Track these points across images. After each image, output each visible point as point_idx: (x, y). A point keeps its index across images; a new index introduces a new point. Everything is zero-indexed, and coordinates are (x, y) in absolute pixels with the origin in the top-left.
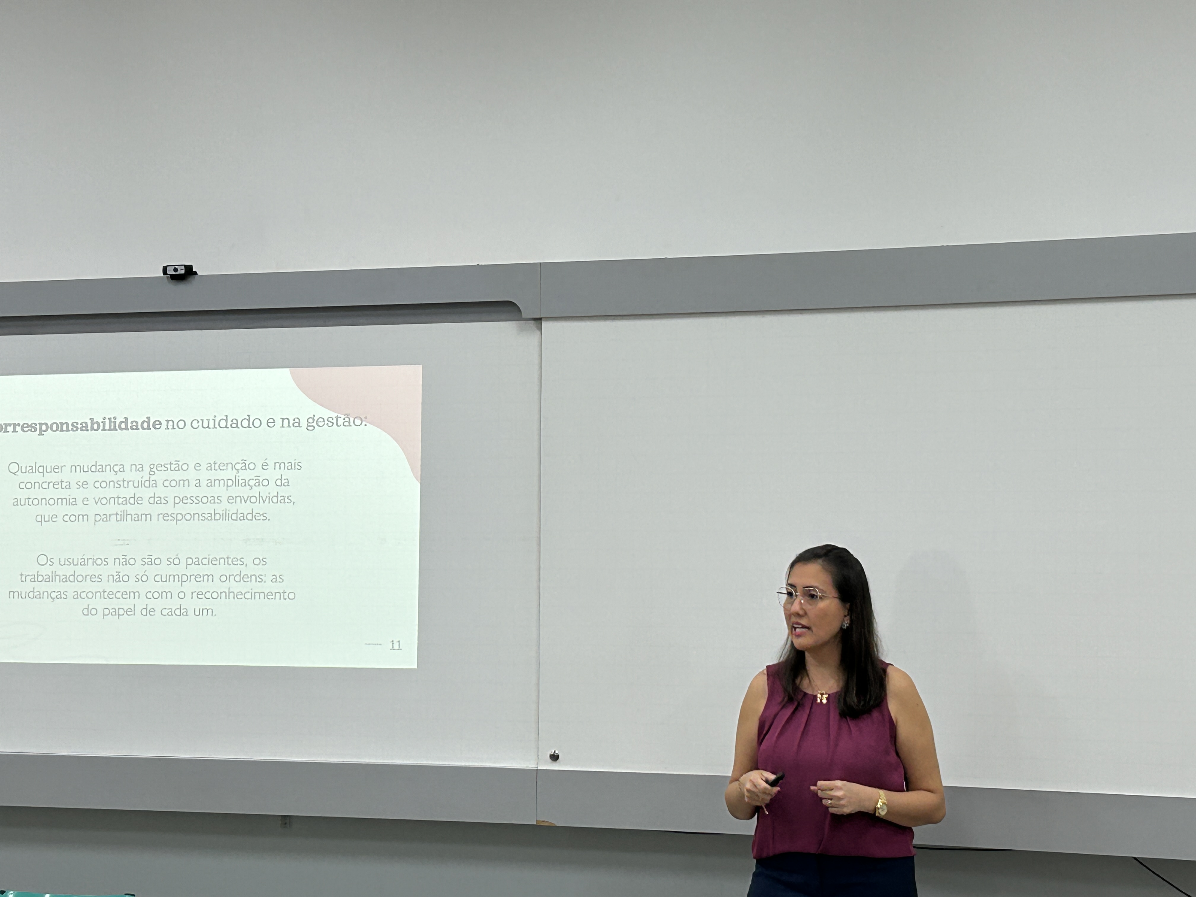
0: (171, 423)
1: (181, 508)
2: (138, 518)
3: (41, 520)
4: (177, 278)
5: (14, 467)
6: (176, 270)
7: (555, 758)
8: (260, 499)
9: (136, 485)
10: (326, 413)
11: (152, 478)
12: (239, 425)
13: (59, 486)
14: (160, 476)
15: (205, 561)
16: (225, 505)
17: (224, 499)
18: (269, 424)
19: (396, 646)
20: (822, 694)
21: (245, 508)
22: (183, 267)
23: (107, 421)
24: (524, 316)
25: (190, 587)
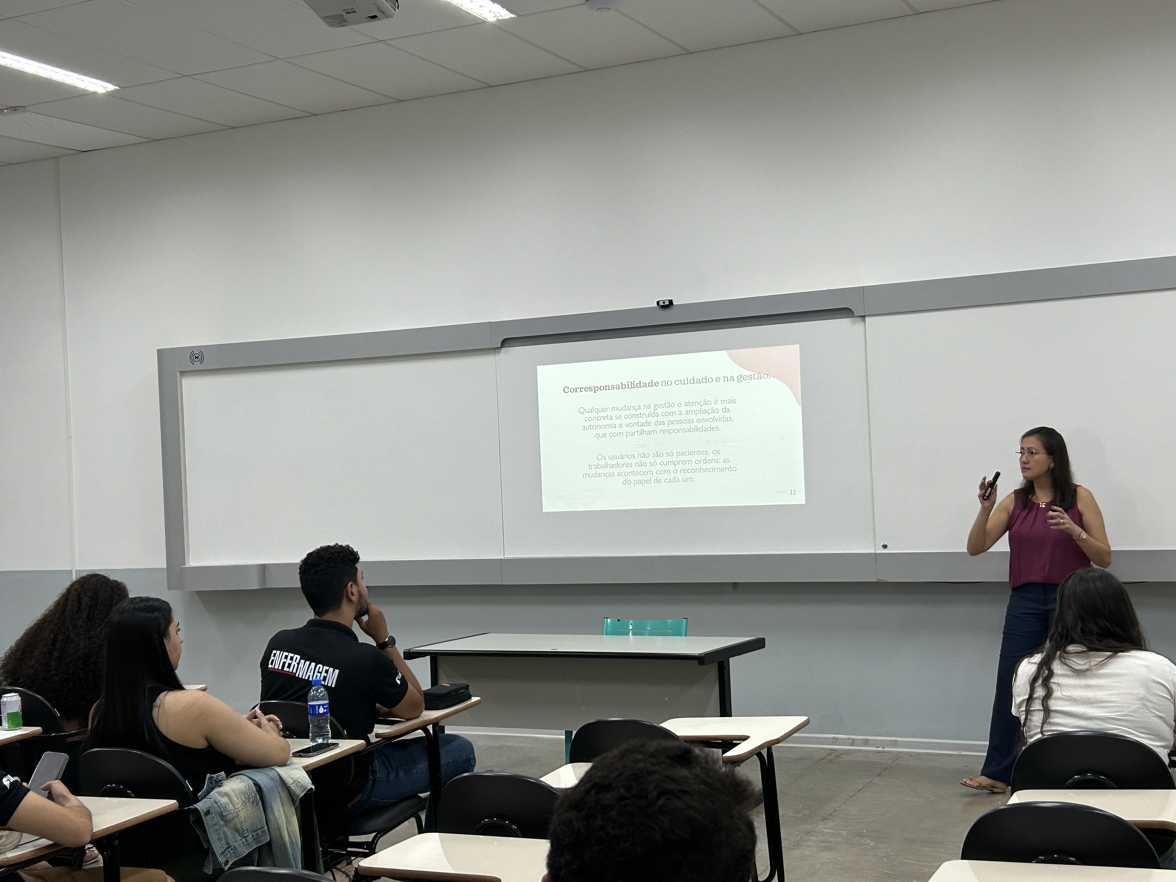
0: (664, 383)
1: (672, 427)
2: (649, 433)
3: (598, 436)
4: (664, 307)
5: (582, 410)
6: (664, 303)
7: (885, 547)
8: (714, 419)
9: (647, 416)
10: (748, 373)
11: (656, 412)
12: (701, 382)
13: (606, 418)
14: (659, 411)
15: (687, 453)
16: (695, 424)
17: (695, 421)
18: (717, 380)
19: (793, 492)
20: (1042, 503)
21: (707, 425)
22: (668, 301)
23: (630, 384)
24: (855, 315)
25: (679, 467)
